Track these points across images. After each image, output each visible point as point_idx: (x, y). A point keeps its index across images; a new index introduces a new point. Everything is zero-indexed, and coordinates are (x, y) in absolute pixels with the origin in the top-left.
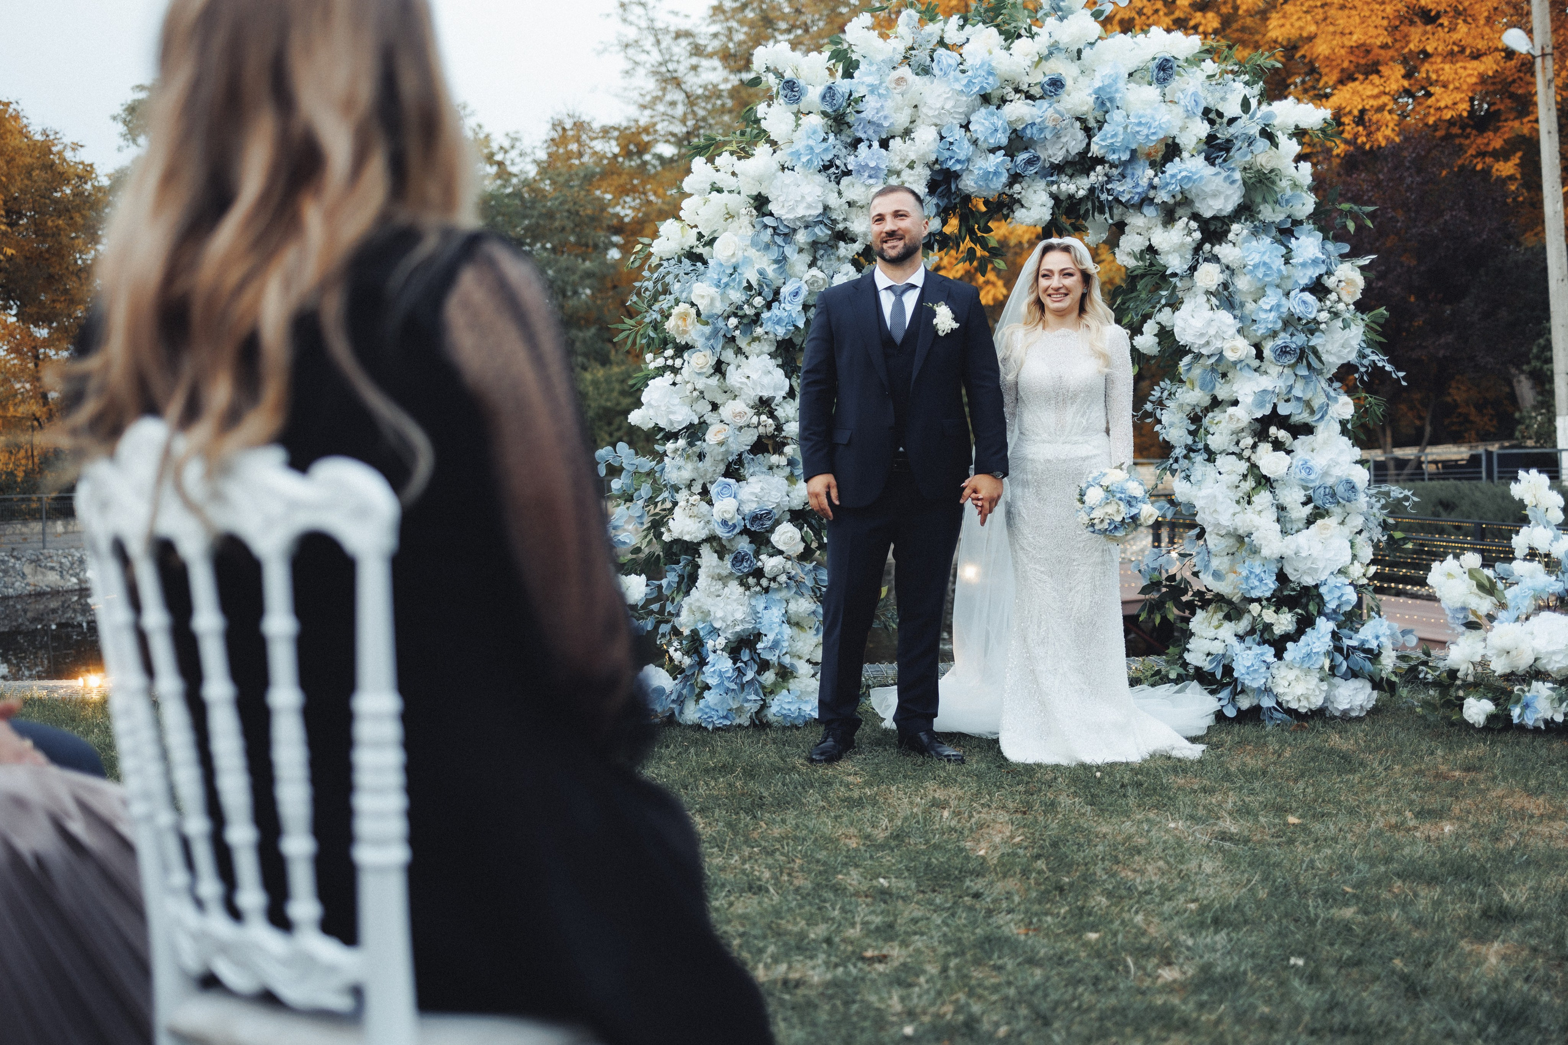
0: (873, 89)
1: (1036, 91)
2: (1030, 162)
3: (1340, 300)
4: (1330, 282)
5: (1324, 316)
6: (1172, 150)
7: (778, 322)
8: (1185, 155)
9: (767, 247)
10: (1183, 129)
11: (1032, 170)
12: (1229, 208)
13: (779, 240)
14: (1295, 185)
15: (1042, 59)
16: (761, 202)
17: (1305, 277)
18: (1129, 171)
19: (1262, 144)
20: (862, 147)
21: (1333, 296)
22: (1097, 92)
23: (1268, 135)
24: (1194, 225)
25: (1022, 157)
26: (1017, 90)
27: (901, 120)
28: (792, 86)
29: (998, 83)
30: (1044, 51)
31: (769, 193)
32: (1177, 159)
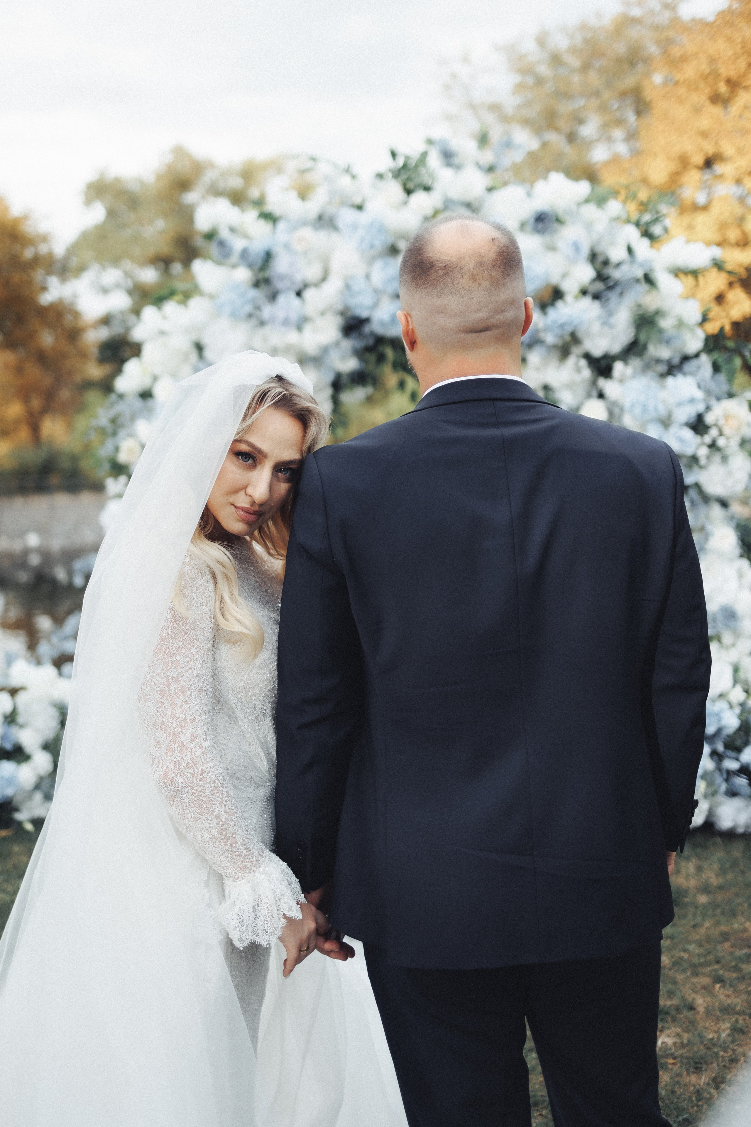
0: (287, 246)
3: (721, 434)
4: (709, 419)
5: (703, 452)
6: (557, 294)
8: (569, 298)
10: (565, 276)
12: (616, 348)
14: (681, 324)
16: (199, 348)
17: (687, 413)
19: (645, 287)
20: (282, 299)
21: (714, 432)
23: (648, 279)
24: (583, 363)
27: (313, 273)
28: (222, 244)
29: (390, 240)
30: (439, 204)
31: (206, 341)
32: (559, 304)
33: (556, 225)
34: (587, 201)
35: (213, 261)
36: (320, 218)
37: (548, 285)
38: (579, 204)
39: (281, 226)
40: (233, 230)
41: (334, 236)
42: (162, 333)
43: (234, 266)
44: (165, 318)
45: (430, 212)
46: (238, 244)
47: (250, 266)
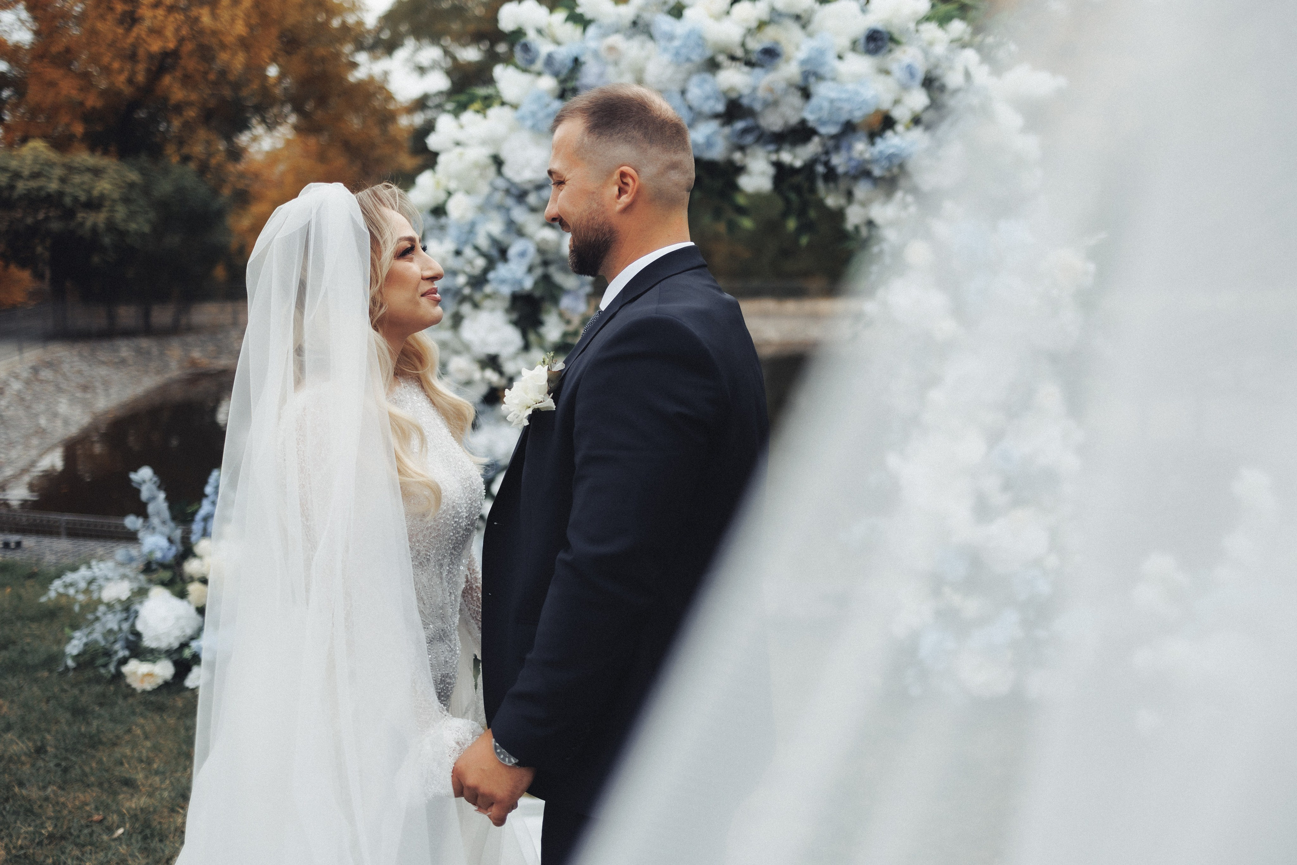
0: (596, 54)
1: (754, 58)
2: (745, 131)
6: (887, 122)
7: (503, 281)
8: (899, 128)
9: (500, 207)
10: (897, 102)
11: (749, 139)
13: (510, 202)
15: (762, 25)
16: (498, 162)
18: (844, 144)
22: (803, 62)
25: (740, 125)
26: (733, 58)
28: (526, 48)
29: (708, 53)
30: (765, 16)
31: (504, 155)
32: (889, 134)
33: (891, 45)
34: (927, 19)
35: (517, 67)
36: (635, 23)
37: (877, 111)
38: (919, 22)
39: (592, 30)
40: (540, 32)
41: (650, 45)
42: (458, 144)
43: (539, 74)
44: (462, 127)
45: (754, 24)
46: (544, 48)
47: (556, 75)
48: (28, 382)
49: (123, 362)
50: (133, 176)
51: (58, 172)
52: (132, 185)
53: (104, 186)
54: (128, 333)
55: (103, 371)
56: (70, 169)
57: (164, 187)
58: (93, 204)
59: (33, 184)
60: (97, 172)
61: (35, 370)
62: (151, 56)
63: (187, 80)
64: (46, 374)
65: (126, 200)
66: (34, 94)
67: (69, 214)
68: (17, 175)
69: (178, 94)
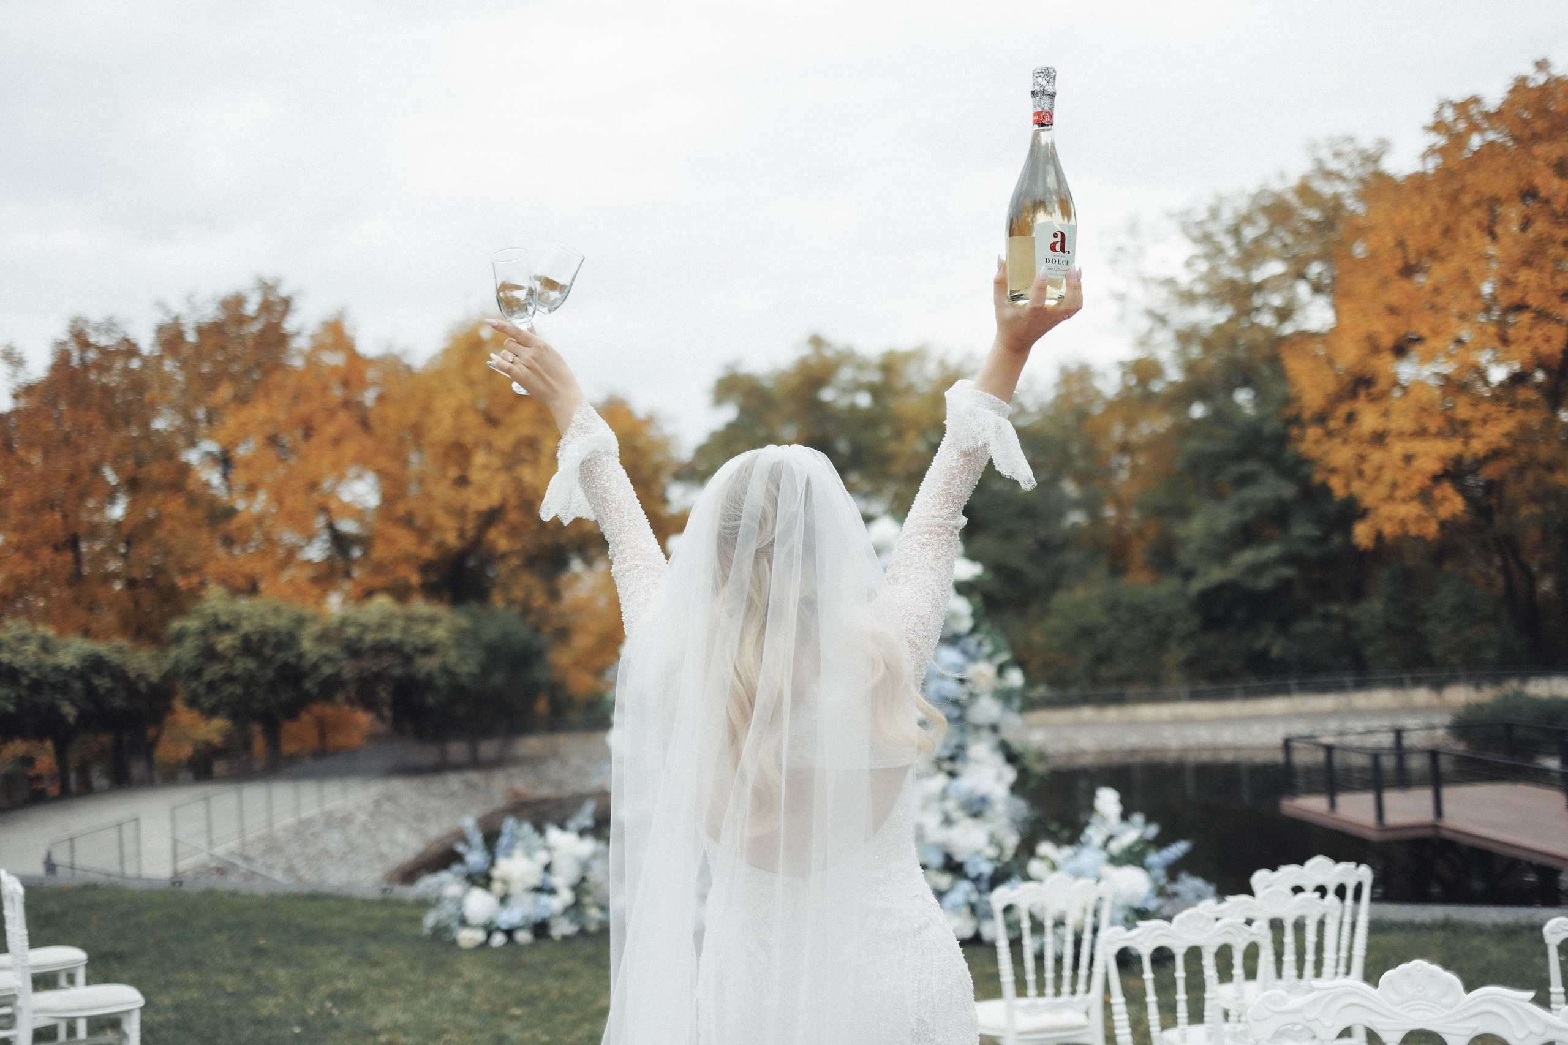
48: (372, 815)
49: (453, 794)
50: (464, 622)
51: (400, 623)
52: (462, 632)
53: (439, 633)
54: (457, 767)
55: (435, 803)
56: (411, 619)
57: (491, 632)
58: (428, 650)
59: (379, 636)
60: (433, 621)
61: (377, 803)
62: (479, 514)
63: (514, 532)
64: (387, 807)
65: (459, 645)
66: (380, 552)
67: (408, 659)
68: (365, 628)
69: (503, 544)
